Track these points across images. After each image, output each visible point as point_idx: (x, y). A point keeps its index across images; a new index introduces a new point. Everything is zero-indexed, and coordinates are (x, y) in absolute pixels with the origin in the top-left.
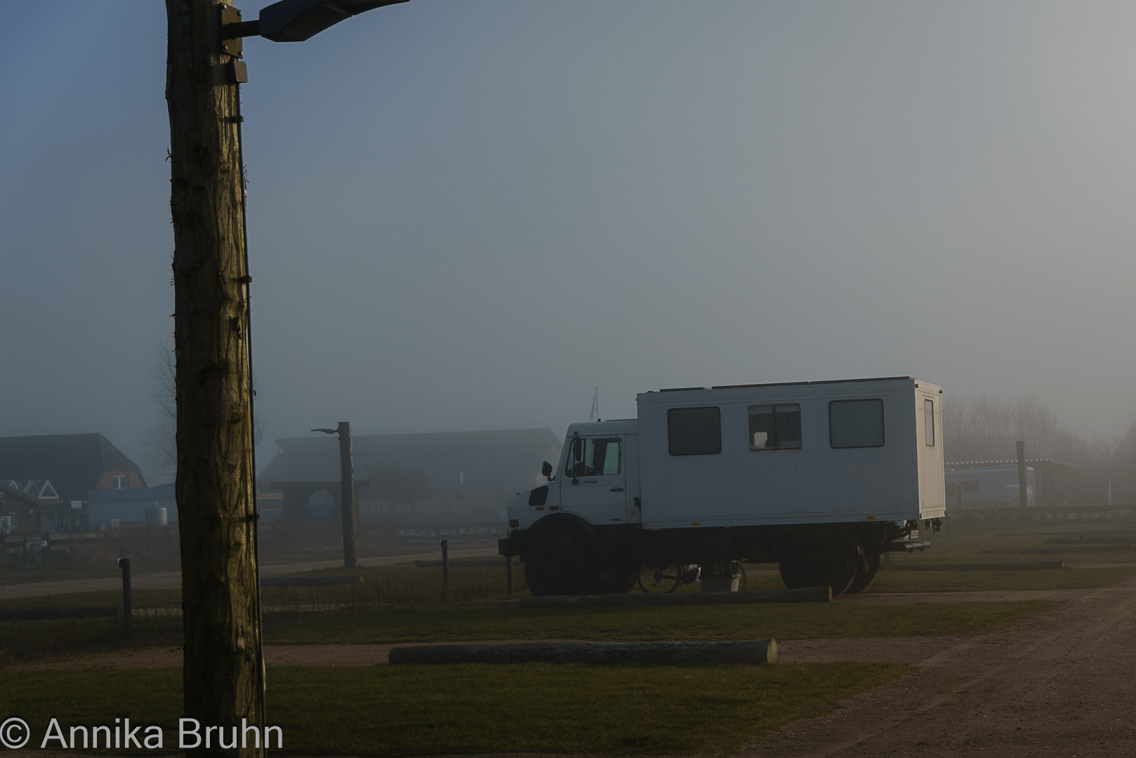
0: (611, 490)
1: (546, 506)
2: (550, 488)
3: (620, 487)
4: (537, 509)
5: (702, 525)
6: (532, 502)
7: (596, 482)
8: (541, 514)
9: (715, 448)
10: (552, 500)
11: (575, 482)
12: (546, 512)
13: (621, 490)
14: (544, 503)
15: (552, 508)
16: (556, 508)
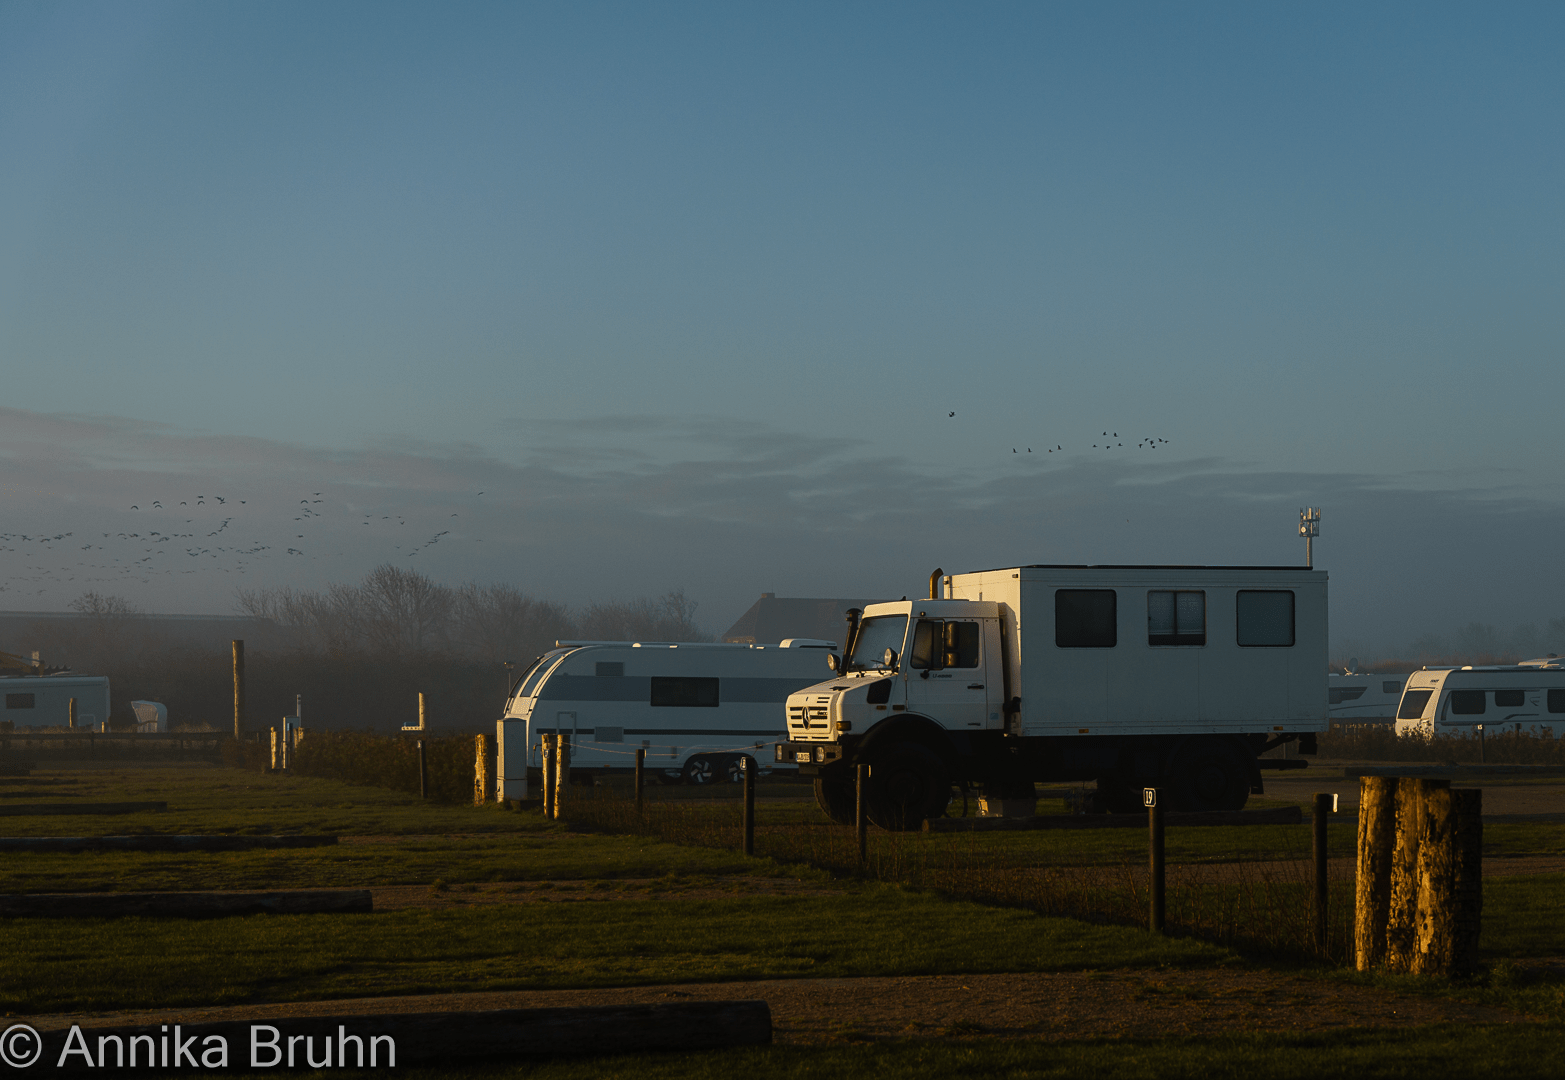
0: (969, 687)
1: (889, 704)
2: (893, 681)
3: (980, 684)
4: (878, 708)
5: (1092, 733)
6: (871, 699)
7: (950, 676)
8: (881, 715)
9: (1109, 640)
10: (896, 698)
11: (925, 676)
12: (890, 712)
13: (981, 687)
14: (886, 701)
15: (896, 708)
16: (901, 708)
